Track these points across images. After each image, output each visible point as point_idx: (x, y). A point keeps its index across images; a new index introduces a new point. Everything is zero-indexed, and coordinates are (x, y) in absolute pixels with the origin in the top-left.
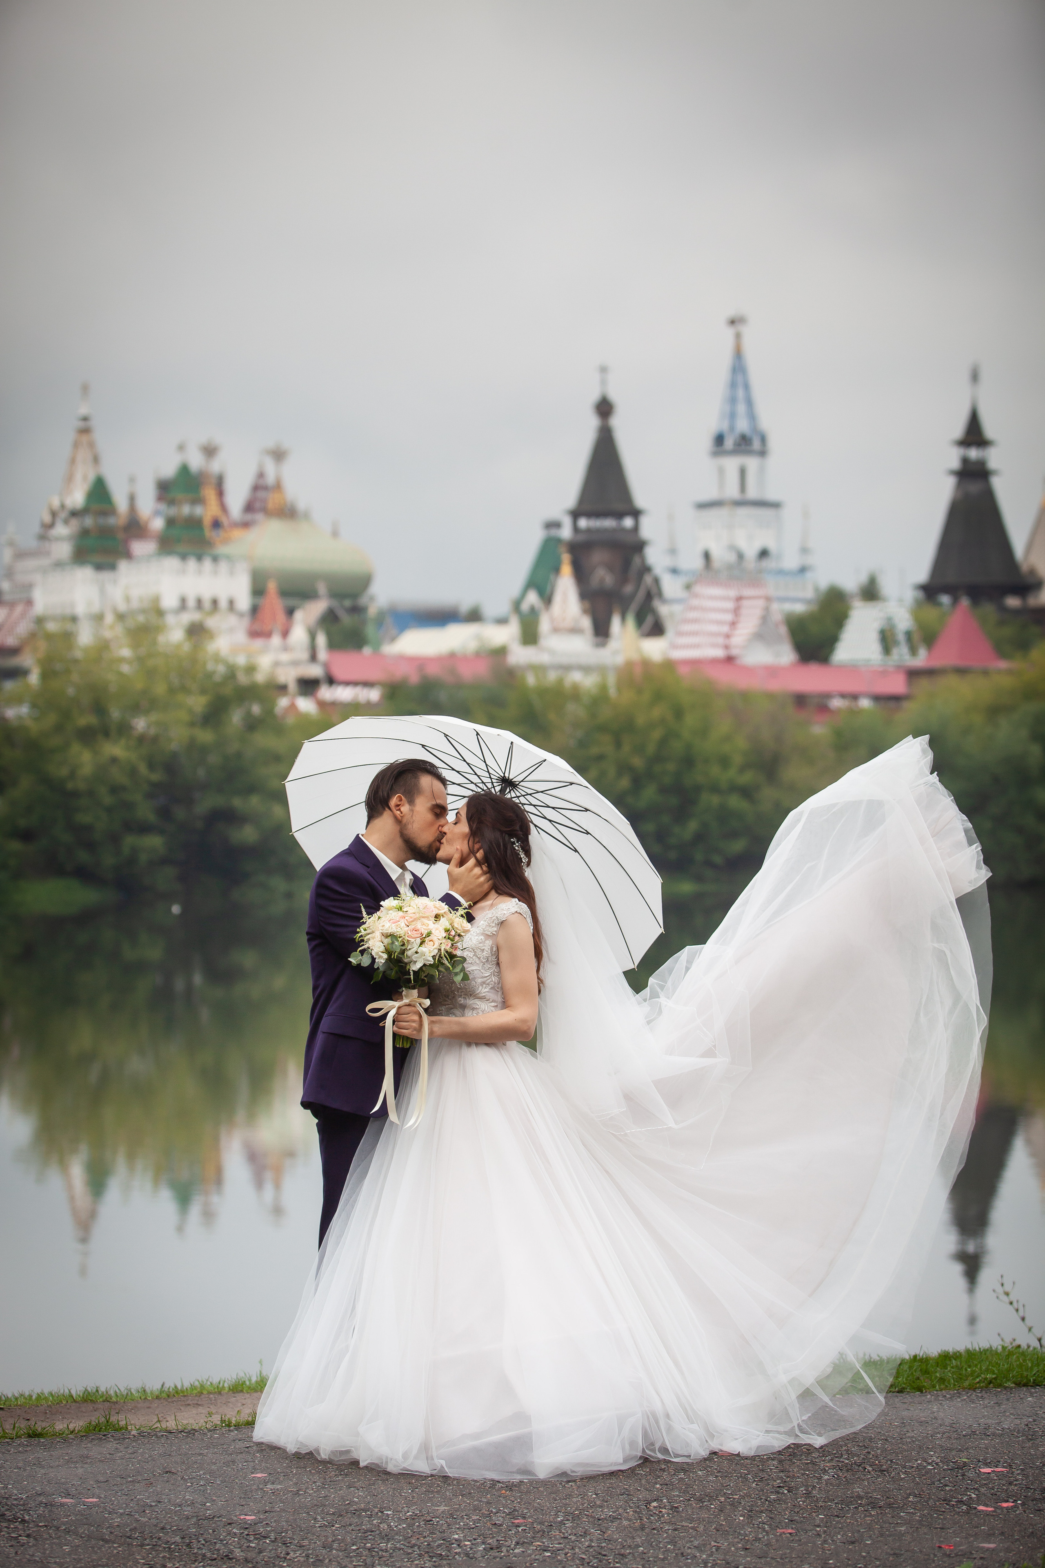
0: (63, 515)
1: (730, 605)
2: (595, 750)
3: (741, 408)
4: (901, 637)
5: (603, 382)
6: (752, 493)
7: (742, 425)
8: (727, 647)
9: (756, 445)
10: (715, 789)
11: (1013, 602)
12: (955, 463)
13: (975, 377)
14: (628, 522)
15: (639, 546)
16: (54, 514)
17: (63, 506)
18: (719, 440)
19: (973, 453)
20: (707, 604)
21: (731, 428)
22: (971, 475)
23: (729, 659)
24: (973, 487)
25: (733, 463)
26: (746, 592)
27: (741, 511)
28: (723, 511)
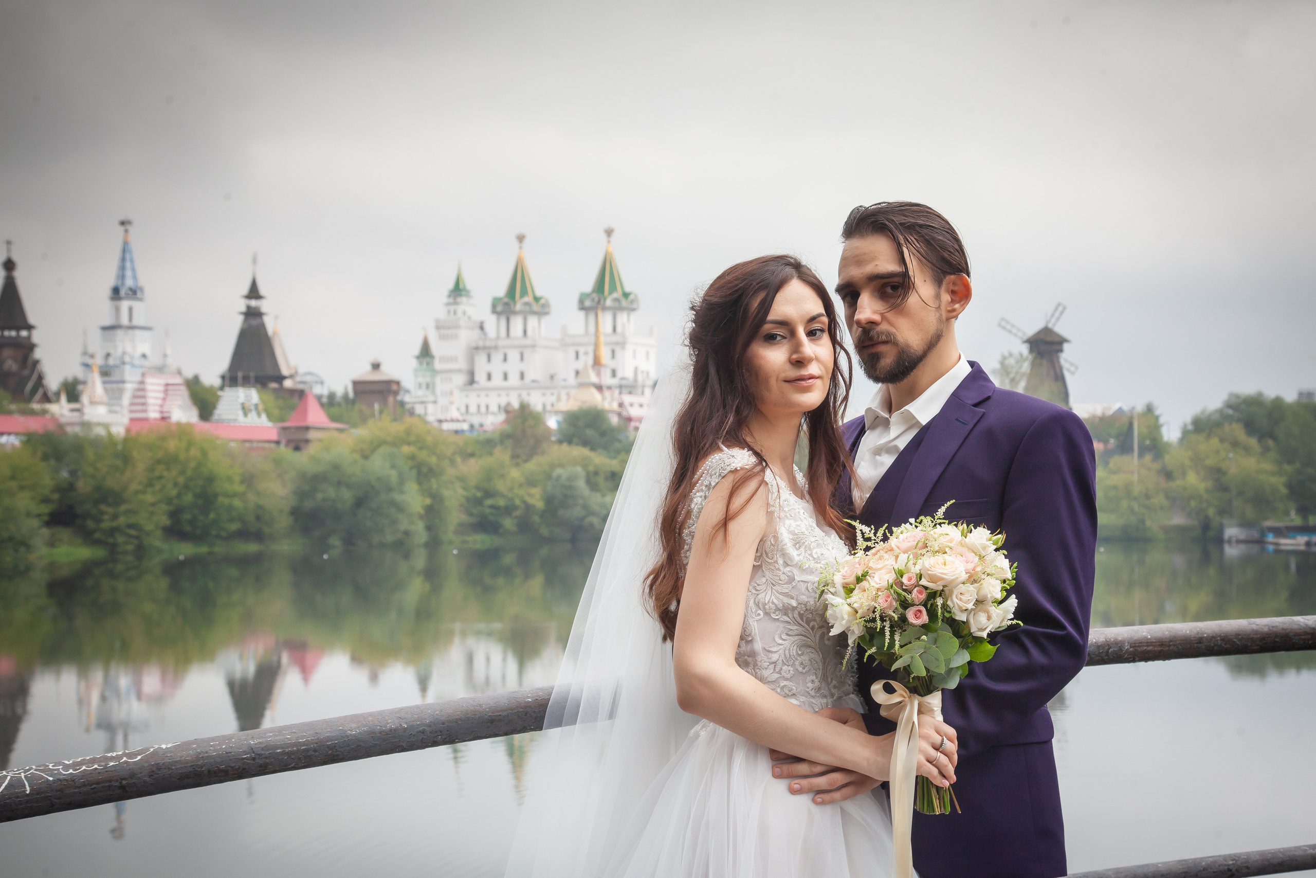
1: (162, 388)
2: (157, 473)
3: (129, 273)
4: (253, 407)
5: (9, 250)
6: (135, 322)
7: (129, 282)
8: (162, 412)
9: (139, 295)
10: (227, 495)
11: (274, 385)
12: (243, 309)
13: (255, 261)
14: (24, 333)
15: (31, 347)
18: (115, 290)
19: (253, 303)
20: (149, 387)
21: (123, 284)
22: (253, 315)
23: (163, 418)
24: (254, 322)
25: (125, 305)
26: (171, 381)
27: (131, 332)
28: (120, 333)
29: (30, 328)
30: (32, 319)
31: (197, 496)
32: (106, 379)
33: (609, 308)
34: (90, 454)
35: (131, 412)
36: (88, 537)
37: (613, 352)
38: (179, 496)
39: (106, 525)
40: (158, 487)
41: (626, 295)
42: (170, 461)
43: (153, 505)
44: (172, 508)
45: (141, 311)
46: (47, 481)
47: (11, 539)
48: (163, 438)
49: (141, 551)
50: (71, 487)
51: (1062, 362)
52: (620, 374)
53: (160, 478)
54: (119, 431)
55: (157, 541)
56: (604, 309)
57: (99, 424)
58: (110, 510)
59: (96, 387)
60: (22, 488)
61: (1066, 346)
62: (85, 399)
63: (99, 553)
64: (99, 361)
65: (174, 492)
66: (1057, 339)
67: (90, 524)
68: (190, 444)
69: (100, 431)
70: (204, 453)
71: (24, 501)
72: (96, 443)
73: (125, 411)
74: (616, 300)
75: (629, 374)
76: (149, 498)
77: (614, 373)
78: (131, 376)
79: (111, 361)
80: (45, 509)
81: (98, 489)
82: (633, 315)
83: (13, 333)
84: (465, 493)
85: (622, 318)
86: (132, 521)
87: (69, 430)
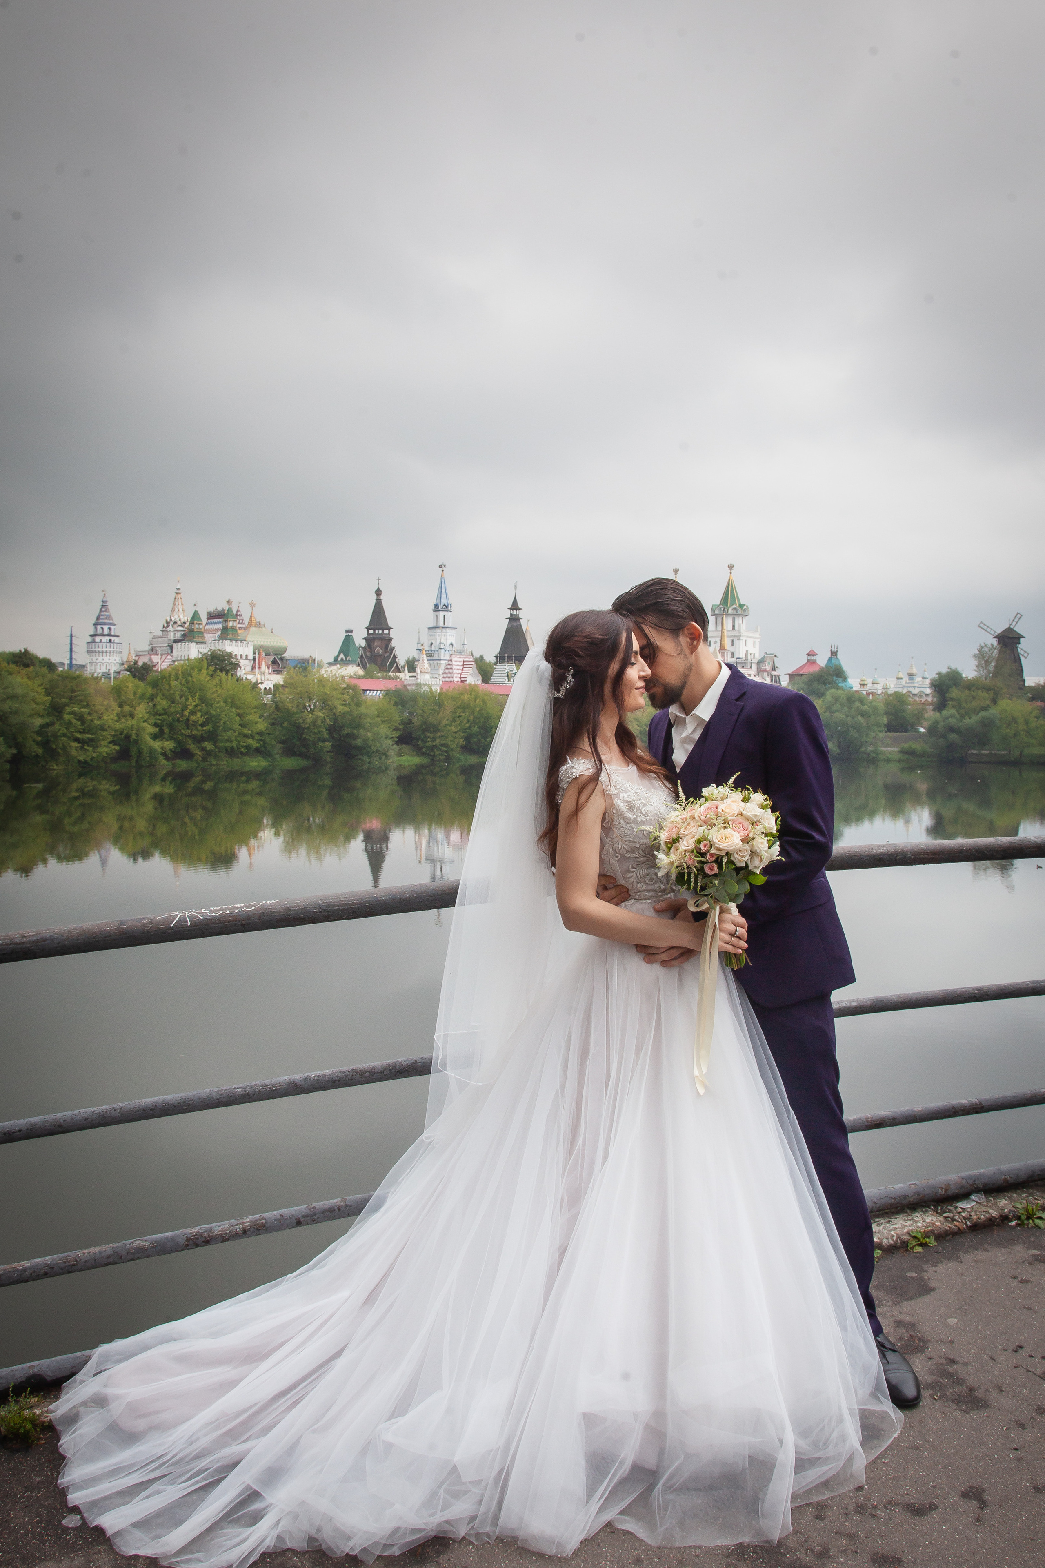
0: (172, 623)
1: (461, 663)
2: (458, 714)
3: (444, 596)
5: (378, 583)
6: (446, 626)
7: (444, 601)
8: (461, 678)
9: (449, 608)
12: (509, 616)
13: (516, 587)
14: (386, 632)
15: (390, 640)
16: (168, 623)
17: (171, 620)
18: (436, 606)
19: (515, 612)
20: (454, 663)
21: (440, 603)
22: (514, 620)
23: (462, 681)
24: (515, 624)
25: (441, 614)
26: (466, 660)
27: (444, 630)
28: (438, 630)
29: (389, 629)
30: (390, 625)
31: (479, 727)
32: (431, 658)
33: (730, 614)
34: (421, 702)
35: (443, 677)
36: (419, 751)
37: (733, 641)
38: (470, 728)
39: (429, 744)
40: (458, 722)
41: (741, 606)
42: (464, 707)
43: (455, 733)
44: (466, 735)
45: (451, 618)
46: (397, 718)
47: (377, 751)
48: (462, 694)
49: (448, 759)
50: (410, 722)
51: (1019, 650)
52: (736, 656)
53: (460, 716)
54: (437, 689)
55: (457, 754)
56: (727, 615)
57: (426, 685)
58: (431, 735)
59: (424, 664)
60: (383, 722)
61: (1021, 639)
62: (418, 670)
63: (425, 760)
64: (426, 647)
65: (467, 725)
66: (1016, 636)
67: (420, 743)
68: (476, 697)
69: (426, 689)
70: (484, 702)
71: (384, 730)
72: (424, 695)
73: (441, 678)
74: (734, 609)
75: (743, 655)
76: (453, 729)
77: (733, 655)
78: (444, 656)
79: (433, 649)
80: (396, 734)
81: (425, 723)
82: (745, 618)
83: (380, 632)
84: (639, 728)
85: (738, 621)
86: (443, 742)
87: (409, 688)
